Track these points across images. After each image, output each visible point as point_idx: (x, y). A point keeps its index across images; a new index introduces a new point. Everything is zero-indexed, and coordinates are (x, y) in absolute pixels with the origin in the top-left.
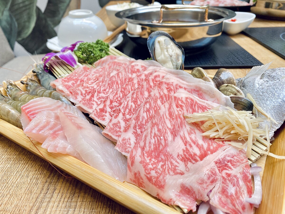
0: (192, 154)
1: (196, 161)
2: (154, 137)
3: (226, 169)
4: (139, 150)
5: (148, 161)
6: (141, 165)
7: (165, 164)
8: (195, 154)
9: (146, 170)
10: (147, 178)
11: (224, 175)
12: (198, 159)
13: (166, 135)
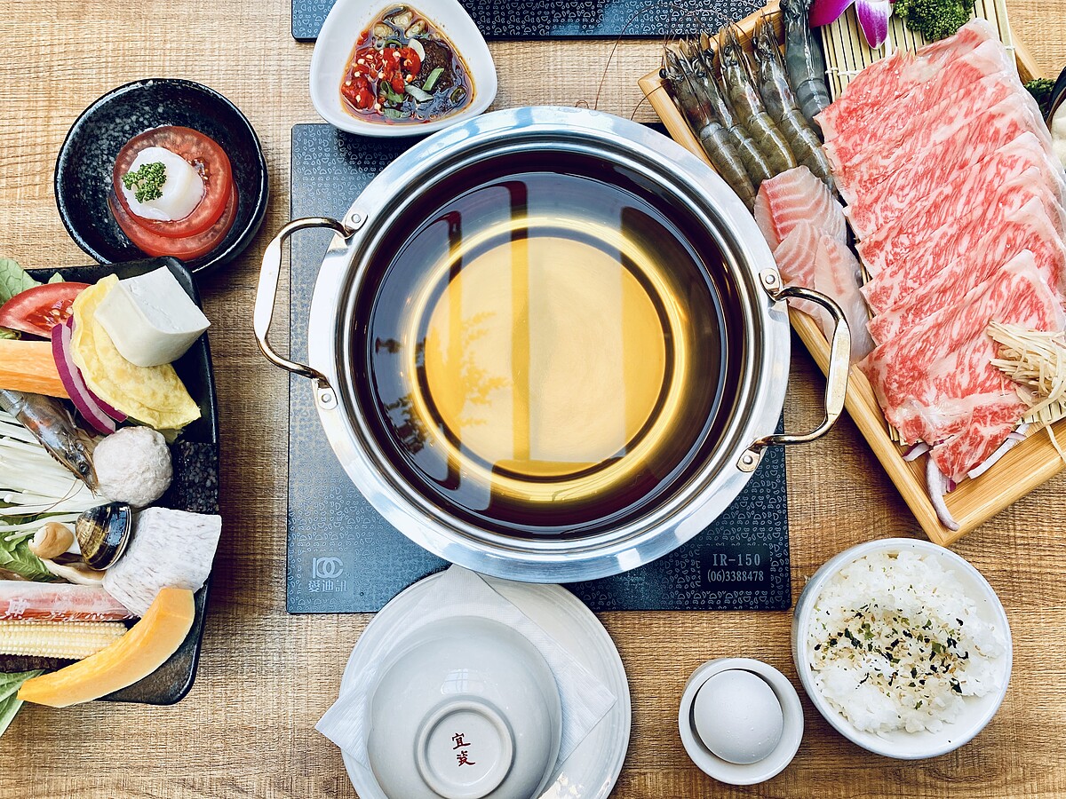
0: (957, 383)
1: (955, 395)
2: (923, 342)
3: (979, 422)
4: (896, 348)
5: (897, 369)
6: (887, 368)
7: (913, 383)
8: (959, 386)
9: (888, 377)
10: (885, 386)
11: (972, 430)
12: (960, 394)
13: (940, 348)
